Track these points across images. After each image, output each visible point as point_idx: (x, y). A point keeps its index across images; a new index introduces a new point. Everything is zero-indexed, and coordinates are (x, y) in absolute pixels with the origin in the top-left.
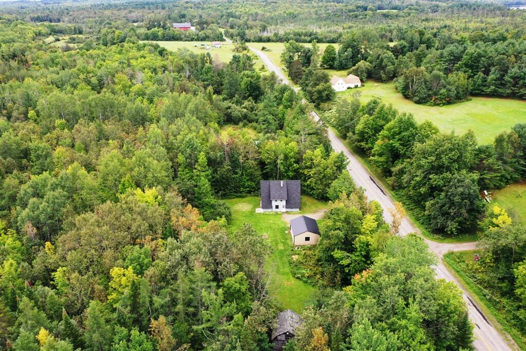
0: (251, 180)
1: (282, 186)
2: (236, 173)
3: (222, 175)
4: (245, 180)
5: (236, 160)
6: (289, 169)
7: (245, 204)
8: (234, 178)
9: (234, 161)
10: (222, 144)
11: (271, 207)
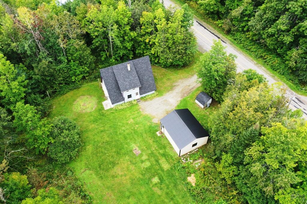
0: (81, 64)
1: (129, 69)
2: (60, 62)
3: (43, 72)
4: (75, 67)
5: (54, 45)
6: (124, 39)
7: (85, 98)
8: (59, 70)
9: (51, 47)
10: (26, 27)
11: (124, 99)
